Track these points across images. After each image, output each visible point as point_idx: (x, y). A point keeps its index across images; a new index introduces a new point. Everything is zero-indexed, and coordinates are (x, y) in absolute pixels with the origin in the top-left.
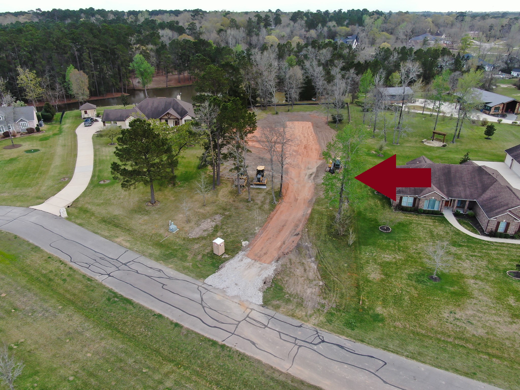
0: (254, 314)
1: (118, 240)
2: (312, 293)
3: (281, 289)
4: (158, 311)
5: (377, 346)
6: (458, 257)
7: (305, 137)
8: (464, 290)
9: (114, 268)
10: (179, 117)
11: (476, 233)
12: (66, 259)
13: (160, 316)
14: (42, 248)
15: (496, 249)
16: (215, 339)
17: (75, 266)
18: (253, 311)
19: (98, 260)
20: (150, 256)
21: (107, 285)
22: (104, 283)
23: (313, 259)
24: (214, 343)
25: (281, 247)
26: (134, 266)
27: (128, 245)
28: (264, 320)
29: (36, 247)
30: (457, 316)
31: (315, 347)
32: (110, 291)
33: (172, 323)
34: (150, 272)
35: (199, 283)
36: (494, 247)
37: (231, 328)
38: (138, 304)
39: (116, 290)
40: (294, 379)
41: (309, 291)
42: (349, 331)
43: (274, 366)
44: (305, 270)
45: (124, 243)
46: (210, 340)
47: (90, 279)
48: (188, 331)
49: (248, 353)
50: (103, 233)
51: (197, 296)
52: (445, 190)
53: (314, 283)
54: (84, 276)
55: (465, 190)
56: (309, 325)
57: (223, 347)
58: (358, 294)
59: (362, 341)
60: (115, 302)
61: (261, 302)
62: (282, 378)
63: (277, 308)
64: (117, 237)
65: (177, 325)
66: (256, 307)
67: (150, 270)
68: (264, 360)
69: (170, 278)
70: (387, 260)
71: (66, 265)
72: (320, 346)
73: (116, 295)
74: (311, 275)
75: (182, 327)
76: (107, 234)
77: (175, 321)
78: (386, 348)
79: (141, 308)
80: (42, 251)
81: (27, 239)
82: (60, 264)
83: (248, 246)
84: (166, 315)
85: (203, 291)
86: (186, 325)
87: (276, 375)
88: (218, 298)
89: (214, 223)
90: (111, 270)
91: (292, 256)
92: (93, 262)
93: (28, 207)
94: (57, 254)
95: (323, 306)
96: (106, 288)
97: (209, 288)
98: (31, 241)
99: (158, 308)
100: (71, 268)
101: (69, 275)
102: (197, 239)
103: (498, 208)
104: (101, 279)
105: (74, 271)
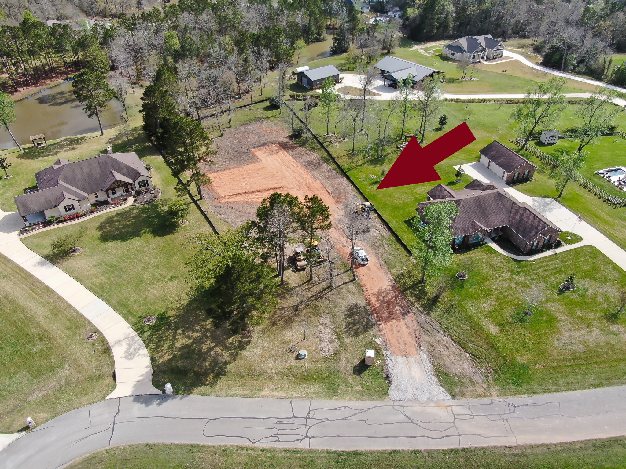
0: (457, 410)
1: (266, 392)
2: (469, 367)
3: (447, 375)
4: (390, 448)
5: (543, 393)
6: (524, 285)
7: (293, 171)
8: (550, 316)
10: (130, 181)
11: (519, 255)
12: (247, 443)
13: (395, 452)
14: (202, 443)
15: (540, 267)
16: (453, 447)
17: (265, 446)
18: (453, 408)
19: (277, 426)
20: (317, 395)
21: (320, 448)
22: (314, 448)
23: (442, 332)
24: (456, 451)
25: (409, 331)
26: (318, 415)
27: (282, 394)
28: (465, 411)
29: (192, 446)
30: (563, 341)
31: (515, 415)
32: (329, 452)
33: (410, 452)
34: (339, 414)
35: (387, 402)
36: (537, 265)
37: (453, 431)
38: (367, 452)
39: (334, 449)
40: (526, 447)
41: (466, 366)
42: (520, 389)
43: (507, 445)
44: (447, 347)
45: (275, 393)
46: (451, 450)
47: (296, 451)
48: (429, 452)
49: (484, 445)
50: (240, 392)
51: (401, 417)
53: (463, 356)
54: (286, 451)
55: (497, 218)
56: (496, 399)
57: (464, 450)
58: (499, 353)
59: (534, 393)
60: (345, 461)
61: (450, 397)
62: (517, 451)
63: (462, 394)
64: (260, 390)
65: (415, 452)
66: (450, 403)
67: (338, 412)
68: (498, 445)
69: (362, 411)
70: (488, 309)
71: (252, 449)
72: (517, 412)
73: (338, 454)
74: (454, 349)
75: (421, 452)
76: (246, 392)
77: (412, 449)
78: (550, 391)
79: (373, 453)
80: (205, 447)
81: (169, 442)
82: (244, 451)
83: (385, 341)
84: (399, 448)
85: (402, 409)
86: (422, 447)
87: (514, 451)
88: (417, 409)
89: (329, 329)
90: (303, 430)
91: (425, 337)
92: (275, 432)
93: (103, 399)
94: (228, 442)
95: (486, 376)
96: (323, 451)
97: (401, 403)
98: (176, 442)
99: (388, 446)
100: (262, 450)
101: (270, 458)
102: (334, 355)
103: (530, 232)
104: (304, 445)
105: (270, 451)
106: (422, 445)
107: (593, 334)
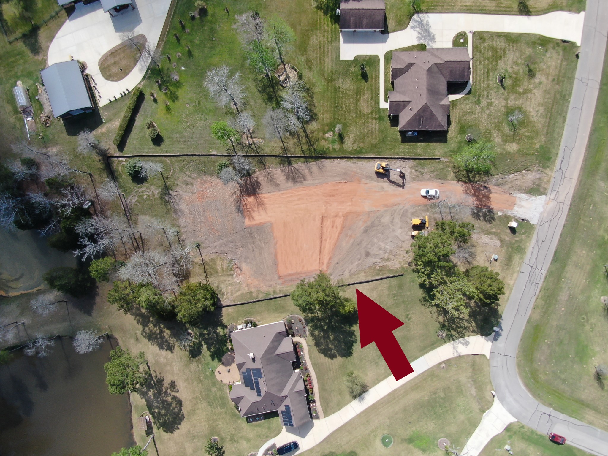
0: (552, 196)
1: (512, 282)
2: (531, 175)
3: (531, 189)
4: (558, 237)
5: (558, 149)
6: (490, 104)
8: (517, 107)
11: (465, 88)
12: (535, 298)
13: (561, 235)
14: (528, 317)
16: (568, 209)
17: (538, 290)
18: (551, 198)
19: (531, 282)
20: (521, 258)
21: (548, 267)
22: (547, 269)
23: (506, 176)
24: (570, 209)
25: (499, 194)
26: (532, 262)
27: (515, 275)
28: (555, 193)
29: (527, 322)
30: (535, 115)
31: (564, 171)
32: (551, 263)
33: (563, 229)
34: (535, 252)
35: (537, 227)
37: (561, 204)
38: (557, 247)
39: (550, 261)
40: (579, 178)
41: (530, 176)
42: (552, 159)
43: (575, 185)
44: (516, 180)
45: (513, 278)
46: (569, 211)
47: (546, 278)
48: (566, 221)
49: (572, 195)
51: (547, 224)
53: (524, 174)
54: (544, 282)
56: (553, 175)
57: (571, 205)
58: (529, 155)
59: (557, 154)
60: (557, 258)
61: (544, 196)
63: (545, 189)
64: (509, 285)
65: (564, 226)
66: (548, 198)
67: (534, 252)
68: (574, 189)
69: (538, 241)
70: (500, 140)
71: (538, 296)
72: (563, 169)
73: (553, 260)
74: (518, 177)
75: (565, 224)
77: (562, 227)
78: (559, 145)
79: (558, 245)
80: (530, 317)
81: (522, 332)
82: (538, 300)
83: (502, 211)
84: (560, 233)
85: (543, 222)
87: (579, 184)
88: (546, 215)
89: (483, 237)
90: (537, 271)
91: (506, 187)
92: (534, 284)
93: (488, 360)
94: (531, 306)
95: (538, 170)
96: (550, 266)
97: (540, 221)
98: (524, 328)
99: (557, 238)
100: (540, 292)
101: (544, 289)
102: (501, 241)
103: (464, 73)
104: (544, 273)
105: (541, 289)
106: (562, 222)
107: (536, 94)
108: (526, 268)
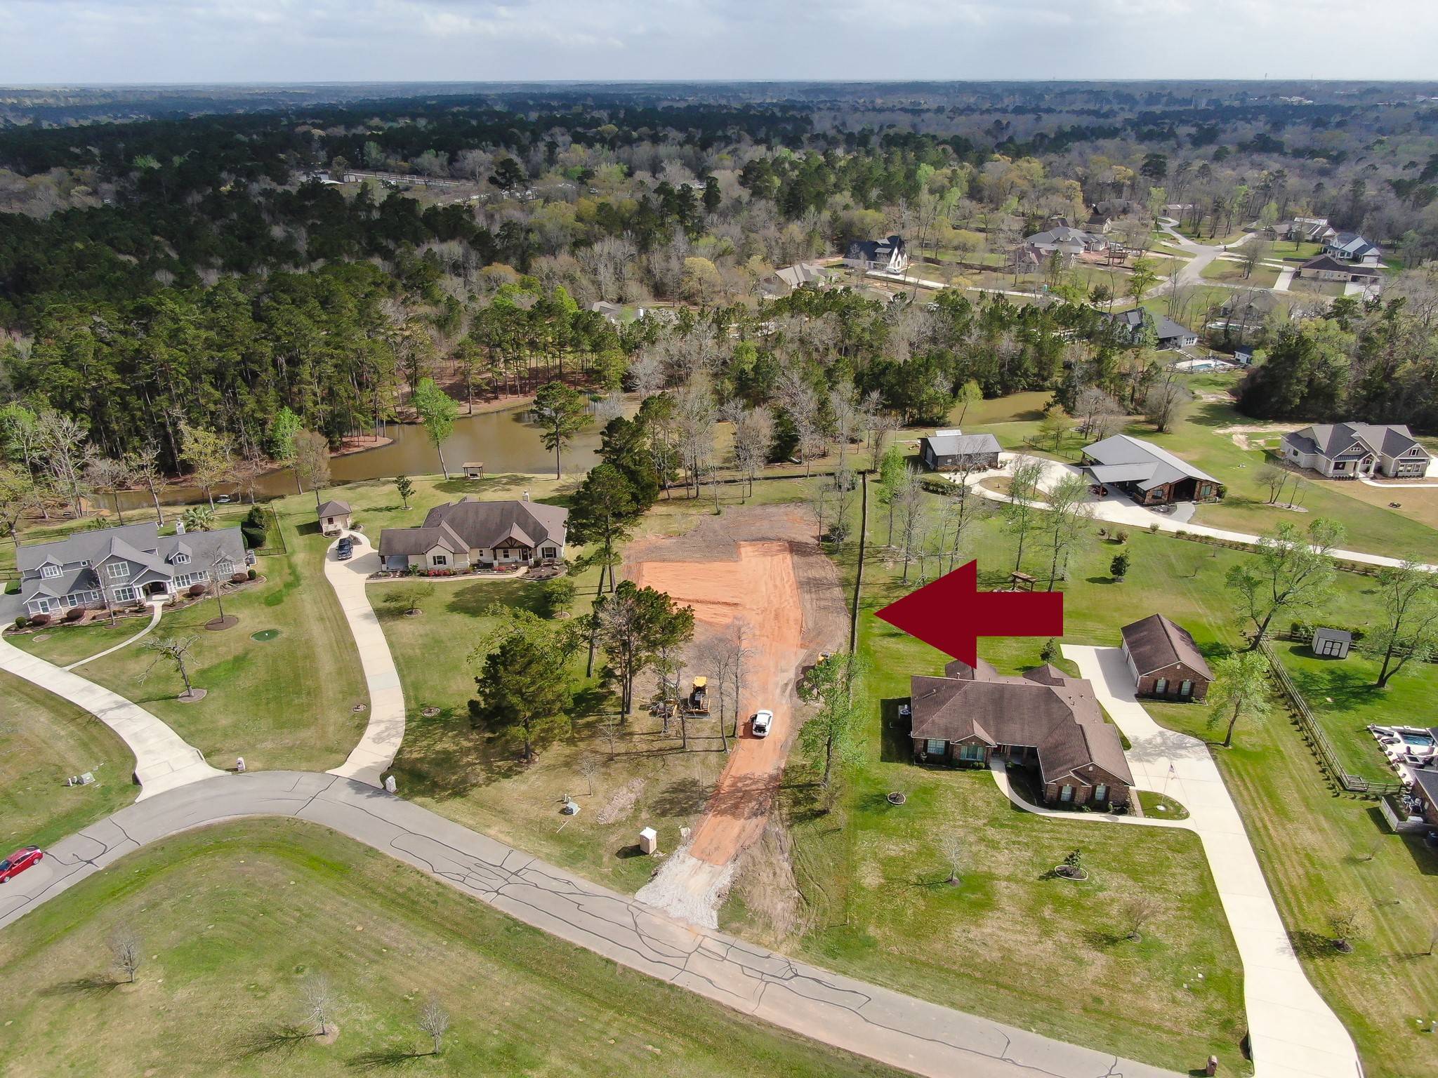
0: (708, 943)
1: (493, 831)
2: (783, 909)
3: (742, 905)
4: (580, 943)
5: (861, 979)
6: (994, 845)
7: (775, 587)
8: (989, 899)
9: (500, 882)
10: (531, 544)
11: (1031, 802)
12: (427, 869)
13: (584, 950)
14: (382, 850)
15: (1052, 831)
16: (661, 977)
17: (443, 880)
18: (707, 940)
19: (474, 868)
20: (548, 857)
21: (500, 908)
22: (494, 905)
23: (786, 855)
24: (661, 983)
25: (739, 836)
26: (530, 877)
27: (509, 839)
28: (721, 950)
29: (371, 849)
30: (970, 936)
31: (786, 983)
32: (507, 916)
33: (601, 958)
34: (555, 885)
35: (628, 899)
36: (1049, 827)
37: (681, 963)
38: (550, 935)
39: (515, 916)
40: (760, 1022)
41: (780, 906)
42: (830, 960)
43: (736, 1007)
44: (775, 874)
45: (501, 836)
46: (654, 979)
47: (471, 900)
48: (625, 968)
49: (704, 994)
50: (464, 820)
51: (628, 920)
52: (992, 729)
53: (787, 893)
54: (462, 895)
55: (1022, 730)
56: (779, 955)
58: (845, 910)
59: (845, 973)
60: (518, 933)
61: (715, 925)
62: (746, 1021)
63: (737, 932)
64: (489, 826)
65: (608, 961)
66: (709, 933)
67: (554, 883)
68: (724, 1002)
69: (585, 894)
70: (893, 853)
71: (428, 878)
72: (792, 981)
73: (516, 922)
74: (782, 881)
75: (615, 964)
76: (471, 822)
77: (606, 956)
78: (873, 981)
79: (556, 940)
80: (383, 856)
81: (351, 835)
82: (418, 877)
83: (692, 836)
84: (592, 949)
85: (636, 912)
86: (620, 961)
87: (740, 1019)
88: (658, 921)
89: (633, 796)
90: (497, 883)
91: (756, 852)
92: (466, 872)
93: (323, 771)
94: (408, 860)
95: (798, 927)
96: (500, 913)
97: (643, 907)
98: (358, 839)
99: (579, 940)
100: (437, 883)
101: (439, 894)
102: (609, 826)
104: (487, 898)
105: (444, 887)
106: (622, 958)
107: (1040, 947)
108: (517, 861)
